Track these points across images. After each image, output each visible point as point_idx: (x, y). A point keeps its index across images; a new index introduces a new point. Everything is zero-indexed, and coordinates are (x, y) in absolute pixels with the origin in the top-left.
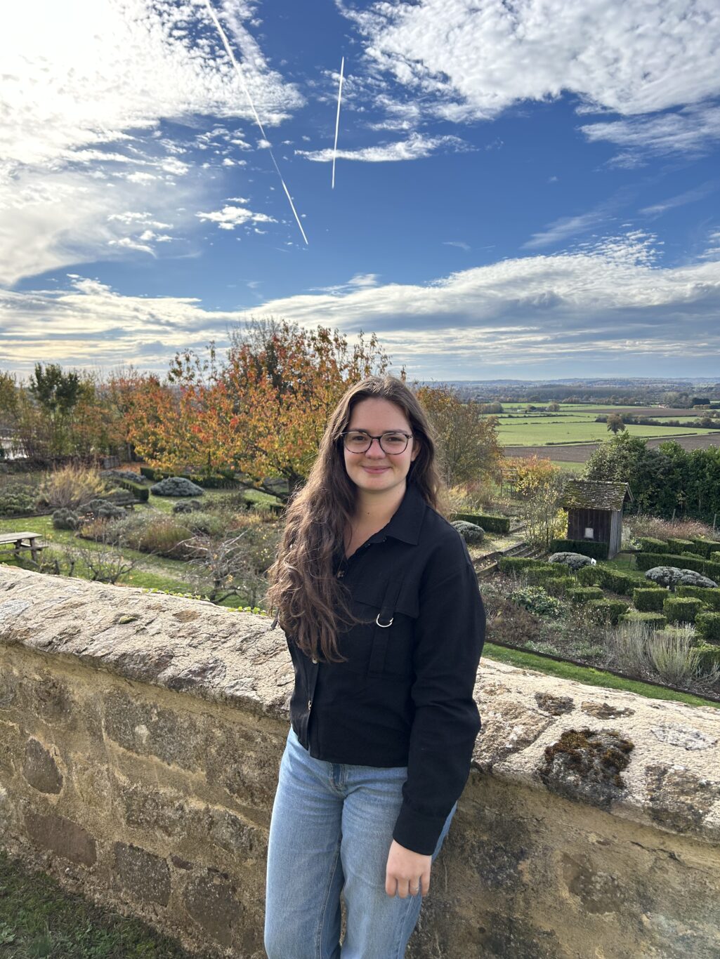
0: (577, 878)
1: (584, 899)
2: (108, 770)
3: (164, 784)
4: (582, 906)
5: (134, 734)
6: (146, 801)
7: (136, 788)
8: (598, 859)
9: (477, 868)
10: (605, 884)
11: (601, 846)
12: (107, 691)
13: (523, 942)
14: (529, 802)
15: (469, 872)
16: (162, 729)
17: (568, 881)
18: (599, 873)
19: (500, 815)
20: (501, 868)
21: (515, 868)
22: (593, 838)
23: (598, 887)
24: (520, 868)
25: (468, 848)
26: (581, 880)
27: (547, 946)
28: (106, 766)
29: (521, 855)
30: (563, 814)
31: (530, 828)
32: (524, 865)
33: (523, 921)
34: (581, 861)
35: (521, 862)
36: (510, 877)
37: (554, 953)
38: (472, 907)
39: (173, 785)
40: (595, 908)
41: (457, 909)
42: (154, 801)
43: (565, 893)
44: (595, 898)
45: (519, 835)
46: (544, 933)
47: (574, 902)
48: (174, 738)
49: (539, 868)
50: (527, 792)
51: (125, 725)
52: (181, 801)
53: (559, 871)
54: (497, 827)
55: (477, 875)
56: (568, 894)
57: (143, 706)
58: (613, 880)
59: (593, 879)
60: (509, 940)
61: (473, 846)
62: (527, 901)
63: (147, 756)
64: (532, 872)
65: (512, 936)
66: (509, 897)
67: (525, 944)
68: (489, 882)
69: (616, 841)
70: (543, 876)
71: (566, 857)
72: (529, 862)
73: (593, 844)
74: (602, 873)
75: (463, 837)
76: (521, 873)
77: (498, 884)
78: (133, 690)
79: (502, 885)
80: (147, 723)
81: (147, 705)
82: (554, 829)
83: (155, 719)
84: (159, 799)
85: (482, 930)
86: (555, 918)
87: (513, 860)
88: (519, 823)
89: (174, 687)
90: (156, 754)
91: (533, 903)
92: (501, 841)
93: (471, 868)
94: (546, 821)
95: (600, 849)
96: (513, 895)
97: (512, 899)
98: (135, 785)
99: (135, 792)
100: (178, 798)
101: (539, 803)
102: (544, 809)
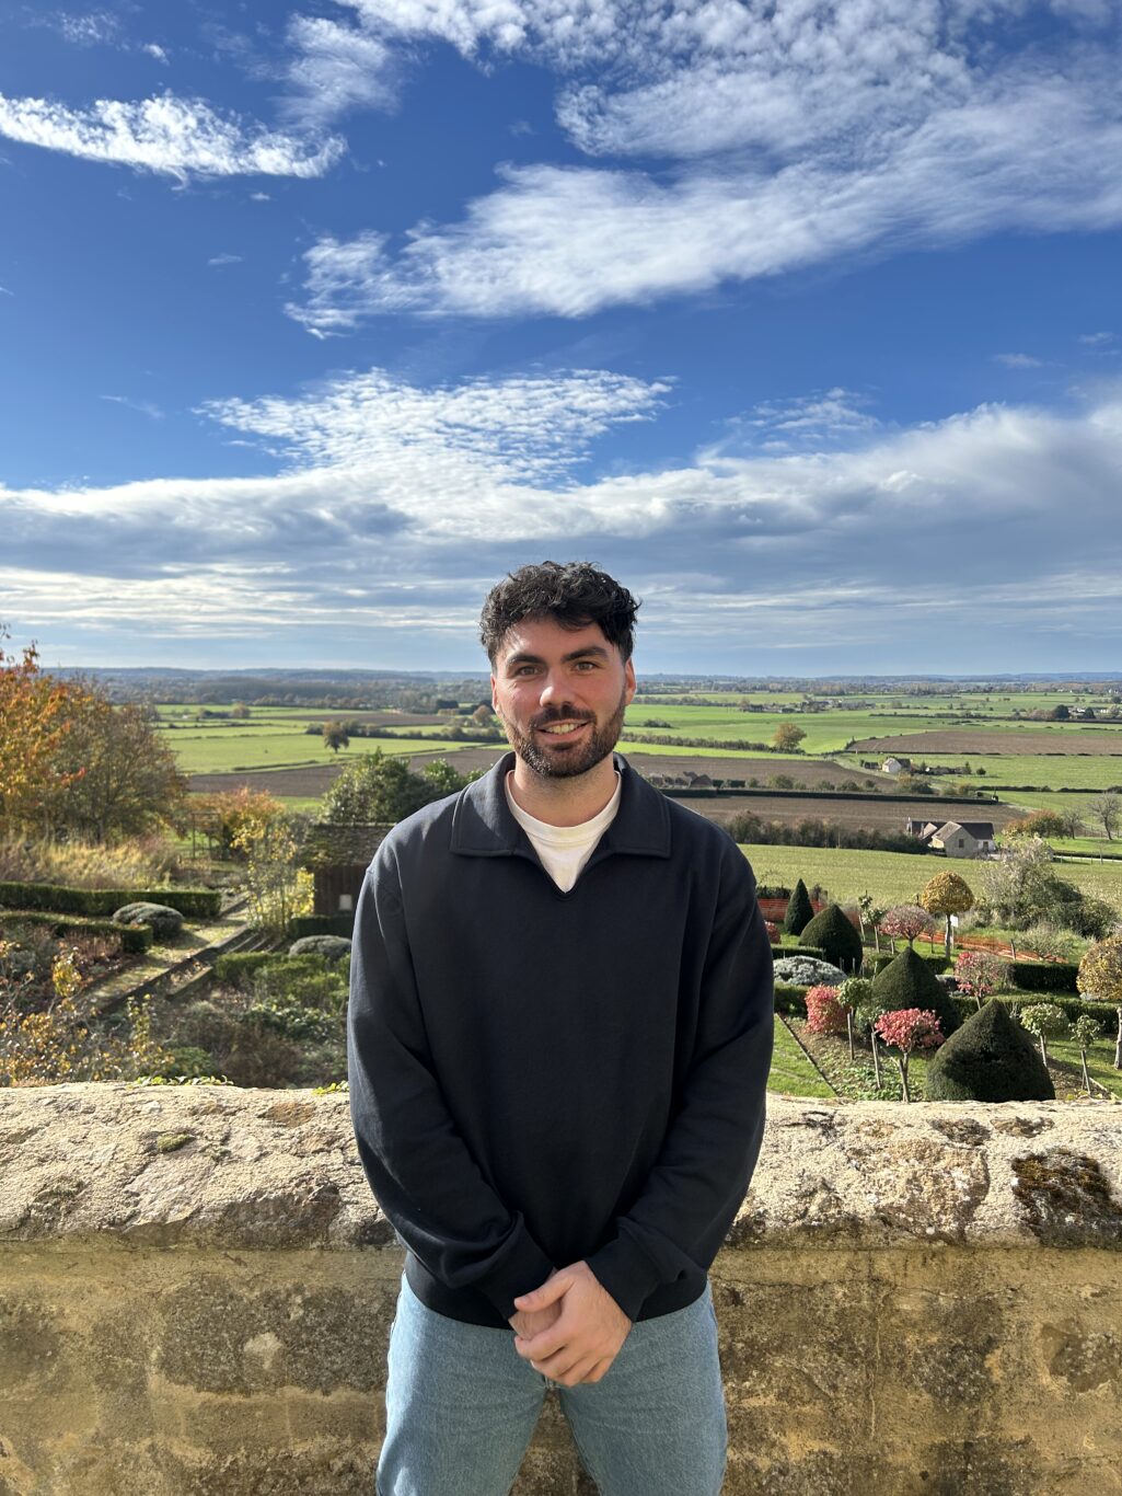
0: (1060, 1353)
1: (1072, 1378)
2: (152, 1448)
3: (303, 1435)
4: (1068, 1388)
5: (239, 1357)
6: (259, 1481)
7: (235, 1462)
8: (1092, 1319)
9: (925, 1386)
10: (1099, 1347)
11: (1097, 1299)
12: (174, 1287)
13: (986, 1469)
14: (1004, 1270)
15: (911, 1397)
16: (311, 1330)
17: (1048, 1362)
18: (1090, 1336)
19: (961, 1299)
20: (962, 1375)
21: (981, 1367)
22: (1087, 1292)
23: (1090, 1355)
24: (987, 1365)
25: (910, 1362)
26: (1068, 1354)
27: (1019, 1461)
28: (147, 1442)
29: (991, 1344)
30: (1050, 1271)
31: (1003, 1304)
32: (992, 1360)
33: (988, 1438)
34: (1068, 1328)
35: (988, 1356)
36: (973, 1382)
37: (1029, 1467)
38: (910, 1447)
39: (324, 1432)
40: (1086, 1384)
41: (890, 1459)
42: (282, 1474)
43: (1046, 1379)
44: (1087, 1370)
45: (987, 1319)
46: (1017, 1444)
47: (1055, 1385)
48: (344, 1340)
49: (1013, 1356)
50: (999, 1255)
51: (218, 1346)
52: (346, 1456)
53: (1040, 1352)
54: (956, 1317)
55: (927, 1396)
56: (1049, 1379)
57: (268, 1298)
58: (1108, 1338)
59: (1083, 1346)
60: (965, 1473)
61: (916, 1355)
62: (996, 1409)
63: (272, 1393)
64: (1004, 1365)
65: (970, 1467)
66: (972, 1411)
67: (988, 1470)
68: (947, 1400)
69: (1116, 1286)
70: (1019, 1364)
71: (1047, 1329)
72: (998, 1352)
73: (1086, 1299)
74: (1093, 1335)
75: (902, 1348)
76: (989, 1371)
77: (959, 1397)
78: (242, 1271)
79: (963, 1398)
80: (276, 1328)
81: (278, 1293)
82: (1036, 1296)
83: (296, 1313)
84: (294, 1465)
85: (924, 1475)
86: (1033, 1416)
87: (978, 1358)
88: (989, 1302)
89: (370, 1242)
90: (297, 1382)
91: (1004, 1408)
92: (959, 1335)
93: (916, 1388)
94: (1026, 1288)
95: (1095, 1303)
96: (977, 1407)
97: (976, 1413)
98: (230, 1458)
99: (233, 1471)
100: (338, 1454)
101: (1016, 1266)
102: (1024, 1272)
